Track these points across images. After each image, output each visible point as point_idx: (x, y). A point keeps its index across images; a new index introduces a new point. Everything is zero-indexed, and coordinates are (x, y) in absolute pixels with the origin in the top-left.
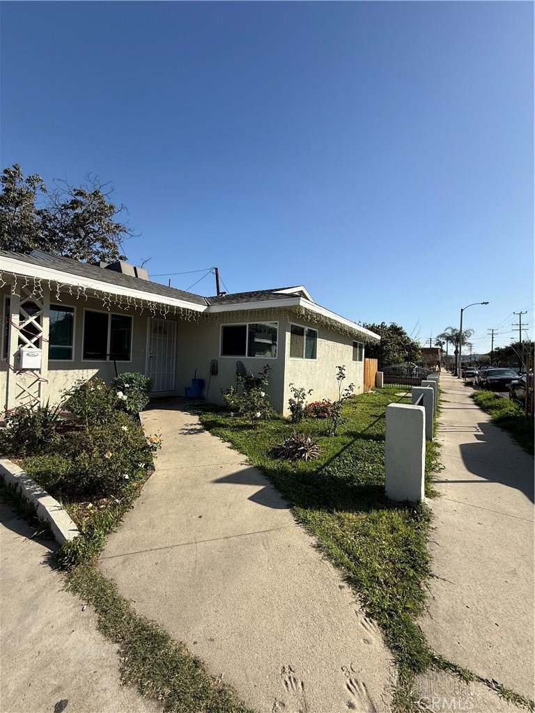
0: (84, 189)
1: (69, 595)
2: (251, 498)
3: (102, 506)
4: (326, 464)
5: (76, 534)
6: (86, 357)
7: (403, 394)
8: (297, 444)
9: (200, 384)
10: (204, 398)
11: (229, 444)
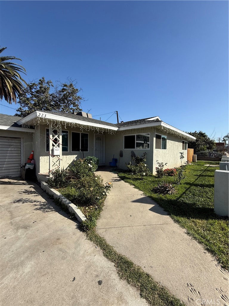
0: (66, 84)
1: (89, 241)
2: (150, 210)
3: (91, 209)
4: (180, 197)
5: (85, 218)
6: (73, 150)
7: (208, 165)
8: (165, 187)
9: (116, 161)
10: (117, 167)
11: (134, 186)
